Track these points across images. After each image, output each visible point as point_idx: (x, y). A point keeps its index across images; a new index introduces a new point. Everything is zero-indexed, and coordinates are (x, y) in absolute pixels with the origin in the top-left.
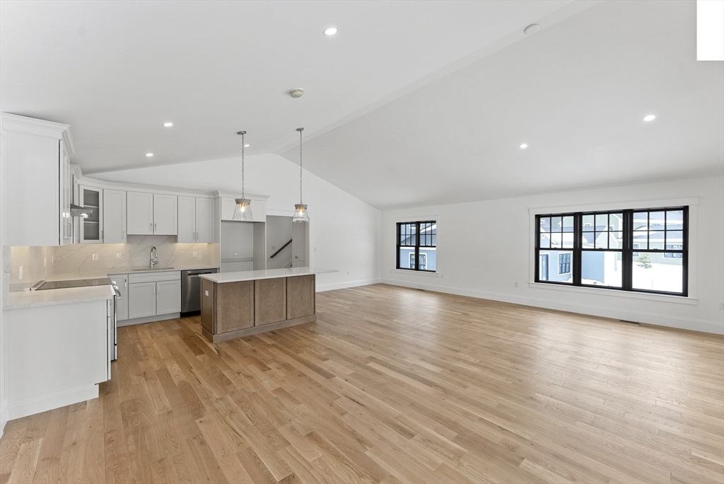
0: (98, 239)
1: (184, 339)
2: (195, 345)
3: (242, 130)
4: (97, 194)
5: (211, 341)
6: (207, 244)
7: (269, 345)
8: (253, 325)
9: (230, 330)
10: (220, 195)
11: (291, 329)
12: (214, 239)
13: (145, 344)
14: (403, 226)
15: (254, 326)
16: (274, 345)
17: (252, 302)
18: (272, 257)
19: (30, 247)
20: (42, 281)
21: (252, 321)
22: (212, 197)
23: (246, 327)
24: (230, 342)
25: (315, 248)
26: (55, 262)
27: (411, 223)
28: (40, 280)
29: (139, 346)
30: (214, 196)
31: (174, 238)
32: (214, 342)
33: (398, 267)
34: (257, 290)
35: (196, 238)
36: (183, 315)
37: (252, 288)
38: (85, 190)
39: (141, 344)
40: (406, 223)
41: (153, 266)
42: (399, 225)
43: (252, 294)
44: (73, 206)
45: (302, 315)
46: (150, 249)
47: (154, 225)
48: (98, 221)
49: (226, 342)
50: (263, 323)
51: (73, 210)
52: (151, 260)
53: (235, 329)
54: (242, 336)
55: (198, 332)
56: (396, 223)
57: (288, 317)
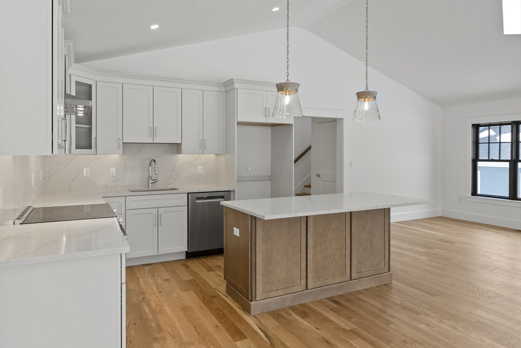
0: (90, 148)
1: (204, 300)
2: (224, 315)
4: (90, 86)
5: (247, 310)
6: (213, 156)
7: (344, 330)
8: (305, 287)
9: (274, 294)
10: (236, 86)
11: (360, 296)
12: (226, 148)
13: (154, 305)
15: (307, 288)
16: (352, 331)
17: (304, 250)
19: (15, 157)
20: (29, 207)
21: (304, 281)
22: (223, 89)
23: (295, 289)
24: (276, 315)
26: (44, 178)
27: (500, 125)
28: (26, 206)
29: (146, 309)
30: (228, 88)
31: (176, 148)
32: (253, 313)
33: (474, 192)
34: (311, 229)
35: (203, 148)
36: (190, 255)
37: (304, 226)
38: (77, 82)
39: (148, 304)
40: (489, 125)
41: (150, 186)
42: (476, 127)
43: (304, 237)
44: (67, 96)
45: (372, 272)
46: (148, 162)
47: (153, 132)
48: (90, 124)
49: (269, 313)
50: (318, 284)
51: (68, 100)
52: (150, 177)
53: (280, 293)
54: (290, 304)
55: (219, 288)
56: (473, 125)
57: (354, 275)
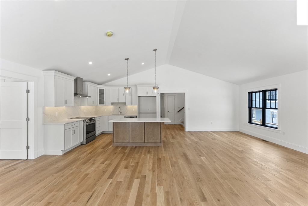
0: (104, 104)
3: (127, 58)
4: (104, 90)
9: (119, 142)
10: (137, 86)
14: (254, 94)
15: (129, 142)
17: (128, 132)
18: (178, 112)
21: (128, 140)
23: (125, 142)
25: (189, 108)
27: (259, 92)
32: (113, 145)
33: (250, 122)
34: (130, 126)
35: (132, 104)
37: (128, 125)
38: (99, 89)
40: (256, 92)
41: (120, 114)
42: (250, 94)
43: (128, 128)
45: (153, 142)
47: (118, 99)
48: (104, 99)
50: (133, 142)
52: (119, 111)
53: (121, 142)
56: (248, 92)
57: (146, 141)
